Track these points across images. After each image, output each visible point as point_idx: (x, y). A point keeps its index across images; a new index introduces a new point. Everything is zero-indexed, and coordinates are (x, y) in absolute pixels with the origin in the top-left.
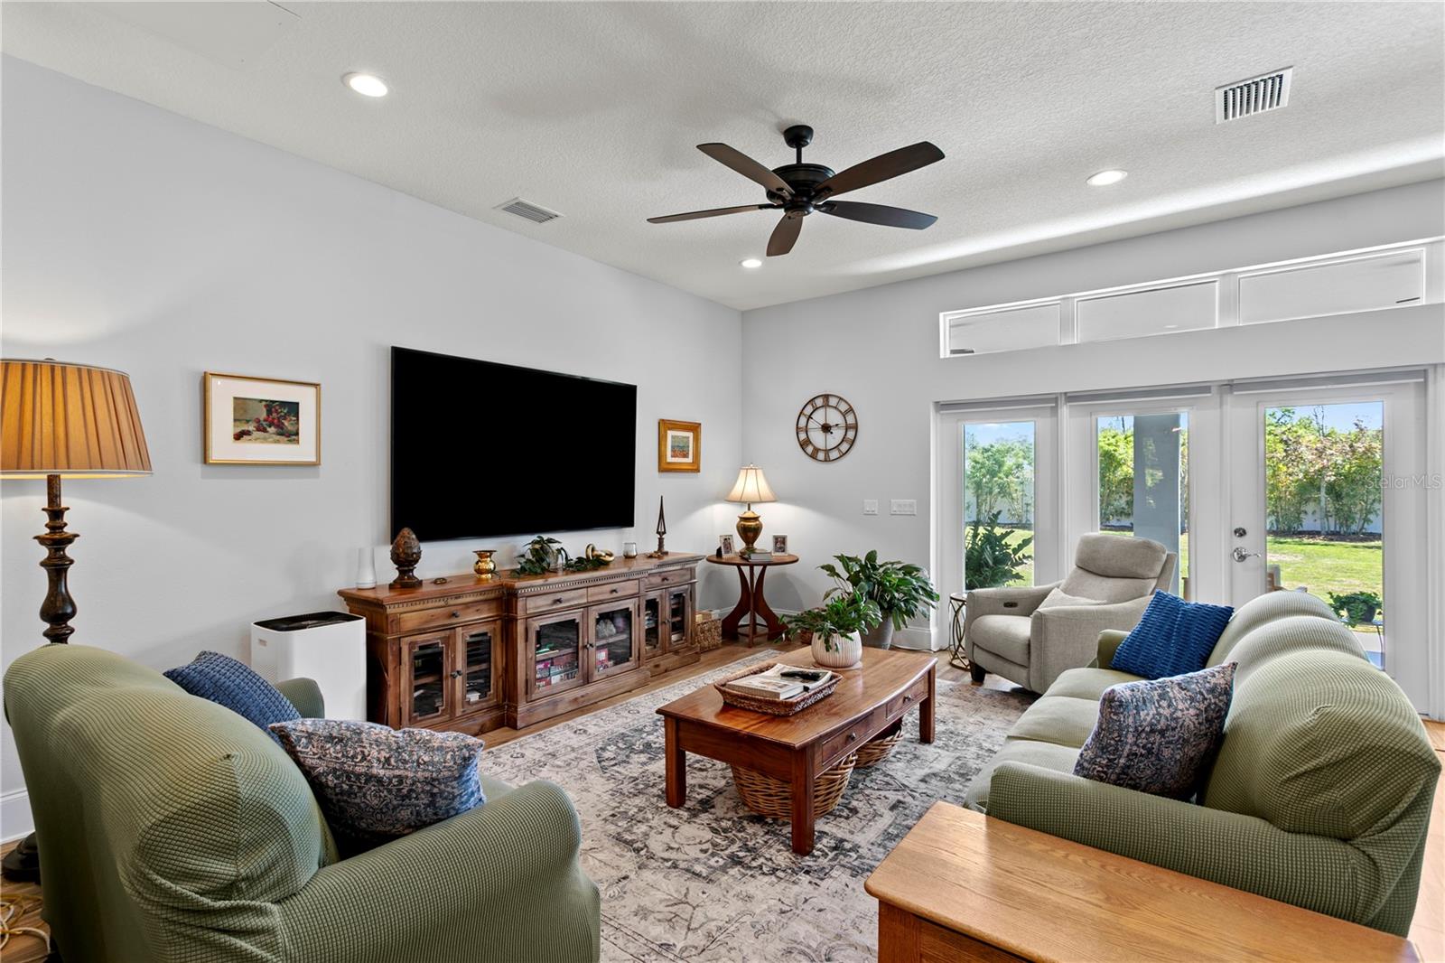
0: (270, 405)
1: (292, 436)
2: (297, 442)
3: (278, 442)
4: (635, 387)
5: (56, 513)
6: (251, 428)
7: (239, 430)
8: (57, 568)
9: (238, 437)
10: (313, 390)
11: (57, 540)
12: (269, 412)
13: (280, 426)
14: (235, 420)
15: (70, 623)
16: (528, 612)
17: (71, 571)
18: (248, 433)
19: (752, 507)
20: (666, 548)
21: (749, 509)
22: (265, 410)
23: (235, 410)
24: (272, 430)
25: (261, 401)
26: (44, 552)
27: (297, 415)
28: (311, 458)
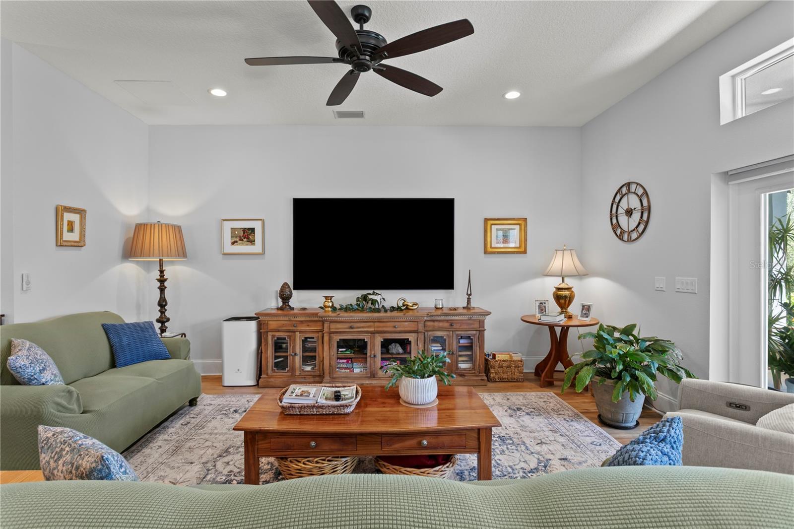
0: (244, 230)
1: (252, 242)
2: (254, 244)
3: (247, 245)
4: (454, 199)
5: (162, 272)
6: (238, 240)
7: (233, 241)
8: (162, 289)
9: (233, 243)
10: (260, 222)
11: (162, 281)
12: (244, 233)
13: (248, 238)
14: (232, 237)
15: (166, 308)
16: (331, 330)
17: (166, 291)
18: (236, 242)
19: (566, 279)
20: (473, 305)
21: (563, 281)
22: (242, 232)
23: (231, 233)
24: (245, 240)
25: (241, 228)
26: (158, 284)
27: (254, 233)
28: (260, 251)
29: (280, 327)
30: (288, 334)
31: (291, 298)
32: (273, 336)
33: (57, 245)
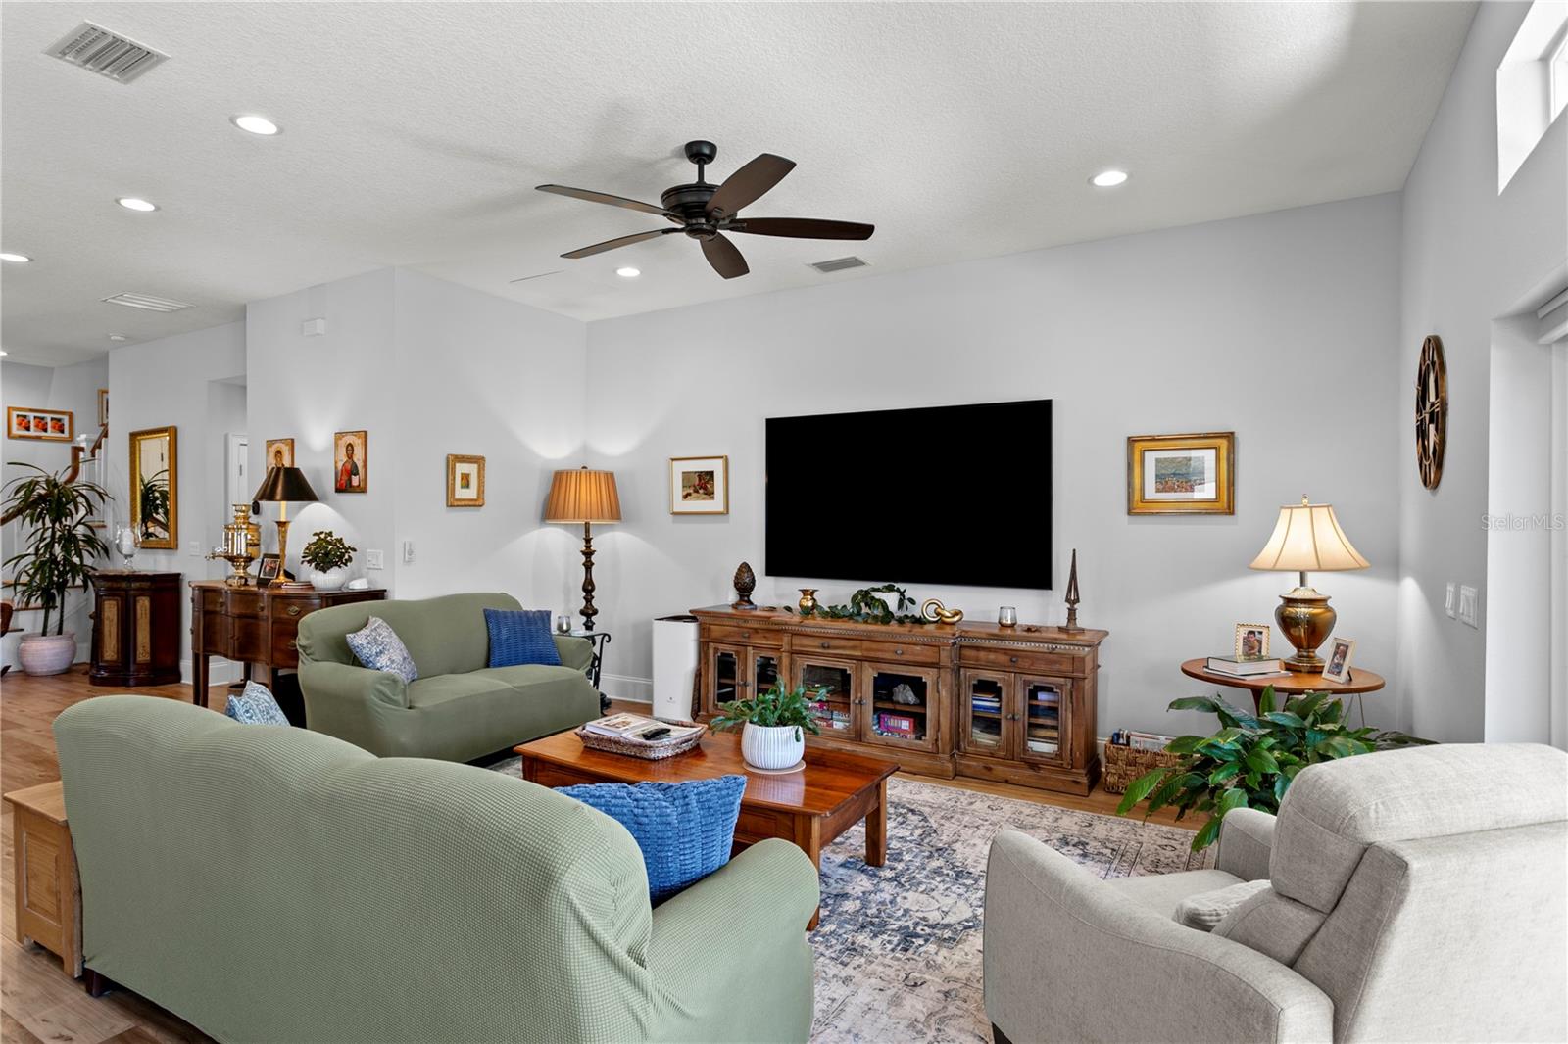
0: (700, 475)
1: (710, 494)
2: (713, 498)
3: (704, 499)
4: (1050, 401)
5: (588, 540)
6: (691, 491)
7: (685, 493)
8: (588, 566)
9: (685, 497)
10: (722, 461)
11: (588, 553)
12: (700, 480)
13: (705, 488)
14: (684, 487)
15: (593, 594)
16: (794, 648)
17: (593, 568)
18: (689, 494)
21: (1303, 582)
22: (697, 479)
23: (683, 480)
24: (701, 491)
25: (696, 472)
26: (583, 559)
27: (713, 480)
28: (721, 509)
29: (725, 636)
30: (735, 648)
31: (752, 588)
32: (716, 650)
33: (447, 506)
